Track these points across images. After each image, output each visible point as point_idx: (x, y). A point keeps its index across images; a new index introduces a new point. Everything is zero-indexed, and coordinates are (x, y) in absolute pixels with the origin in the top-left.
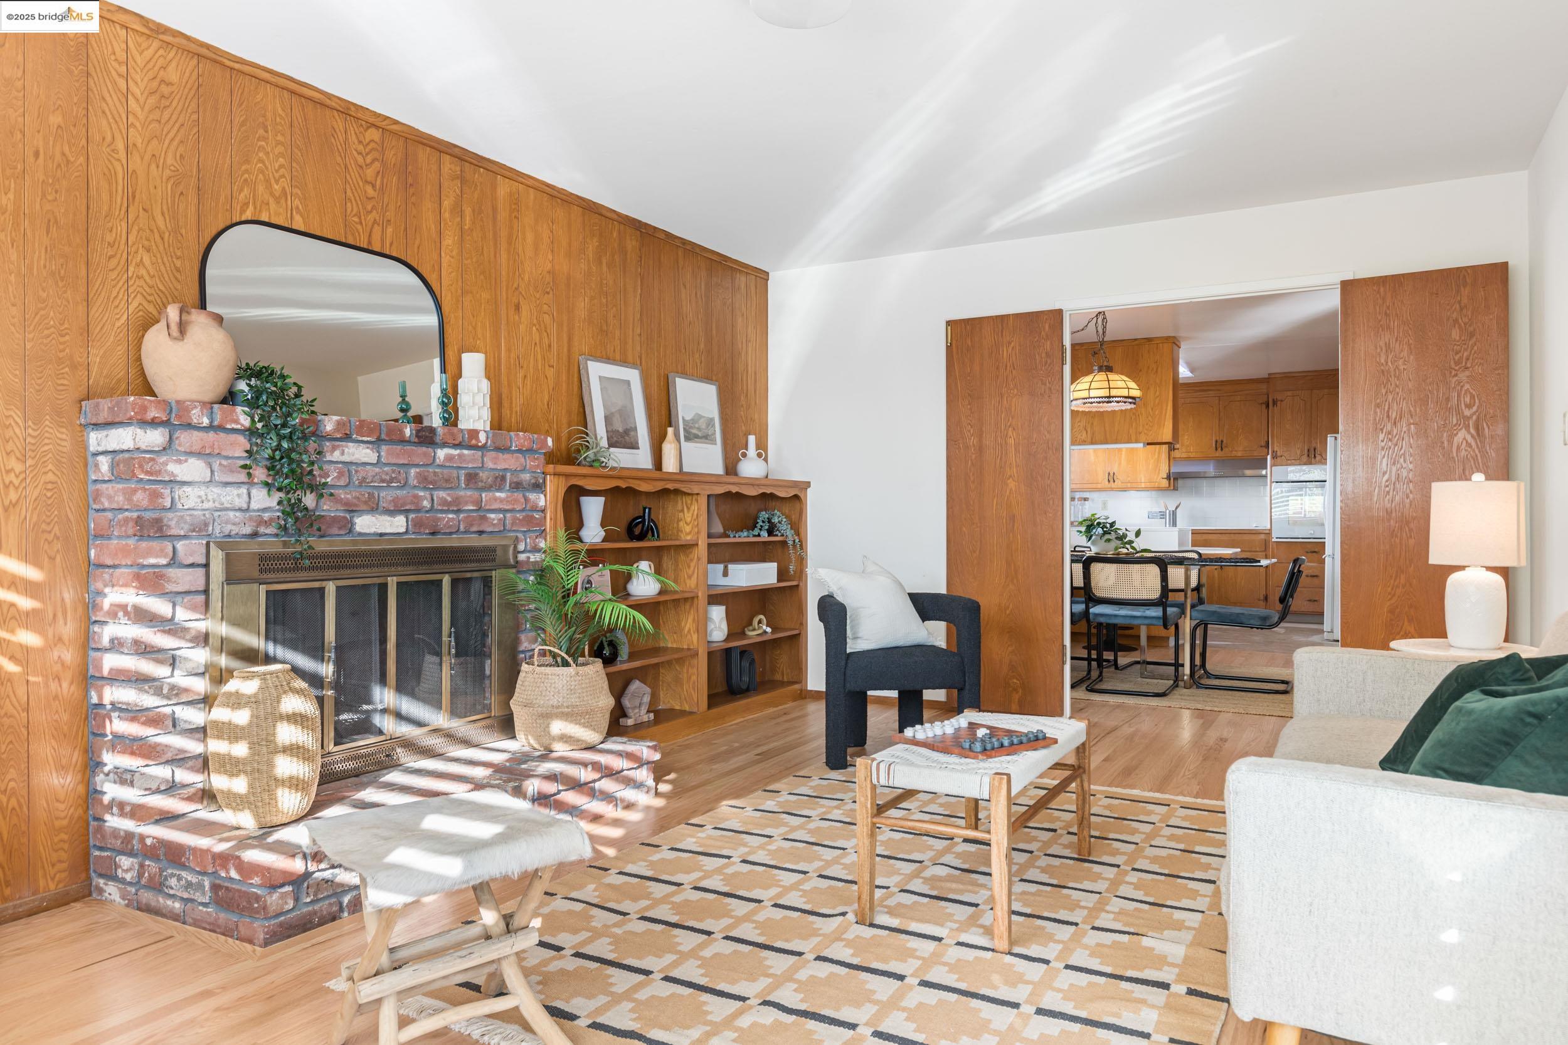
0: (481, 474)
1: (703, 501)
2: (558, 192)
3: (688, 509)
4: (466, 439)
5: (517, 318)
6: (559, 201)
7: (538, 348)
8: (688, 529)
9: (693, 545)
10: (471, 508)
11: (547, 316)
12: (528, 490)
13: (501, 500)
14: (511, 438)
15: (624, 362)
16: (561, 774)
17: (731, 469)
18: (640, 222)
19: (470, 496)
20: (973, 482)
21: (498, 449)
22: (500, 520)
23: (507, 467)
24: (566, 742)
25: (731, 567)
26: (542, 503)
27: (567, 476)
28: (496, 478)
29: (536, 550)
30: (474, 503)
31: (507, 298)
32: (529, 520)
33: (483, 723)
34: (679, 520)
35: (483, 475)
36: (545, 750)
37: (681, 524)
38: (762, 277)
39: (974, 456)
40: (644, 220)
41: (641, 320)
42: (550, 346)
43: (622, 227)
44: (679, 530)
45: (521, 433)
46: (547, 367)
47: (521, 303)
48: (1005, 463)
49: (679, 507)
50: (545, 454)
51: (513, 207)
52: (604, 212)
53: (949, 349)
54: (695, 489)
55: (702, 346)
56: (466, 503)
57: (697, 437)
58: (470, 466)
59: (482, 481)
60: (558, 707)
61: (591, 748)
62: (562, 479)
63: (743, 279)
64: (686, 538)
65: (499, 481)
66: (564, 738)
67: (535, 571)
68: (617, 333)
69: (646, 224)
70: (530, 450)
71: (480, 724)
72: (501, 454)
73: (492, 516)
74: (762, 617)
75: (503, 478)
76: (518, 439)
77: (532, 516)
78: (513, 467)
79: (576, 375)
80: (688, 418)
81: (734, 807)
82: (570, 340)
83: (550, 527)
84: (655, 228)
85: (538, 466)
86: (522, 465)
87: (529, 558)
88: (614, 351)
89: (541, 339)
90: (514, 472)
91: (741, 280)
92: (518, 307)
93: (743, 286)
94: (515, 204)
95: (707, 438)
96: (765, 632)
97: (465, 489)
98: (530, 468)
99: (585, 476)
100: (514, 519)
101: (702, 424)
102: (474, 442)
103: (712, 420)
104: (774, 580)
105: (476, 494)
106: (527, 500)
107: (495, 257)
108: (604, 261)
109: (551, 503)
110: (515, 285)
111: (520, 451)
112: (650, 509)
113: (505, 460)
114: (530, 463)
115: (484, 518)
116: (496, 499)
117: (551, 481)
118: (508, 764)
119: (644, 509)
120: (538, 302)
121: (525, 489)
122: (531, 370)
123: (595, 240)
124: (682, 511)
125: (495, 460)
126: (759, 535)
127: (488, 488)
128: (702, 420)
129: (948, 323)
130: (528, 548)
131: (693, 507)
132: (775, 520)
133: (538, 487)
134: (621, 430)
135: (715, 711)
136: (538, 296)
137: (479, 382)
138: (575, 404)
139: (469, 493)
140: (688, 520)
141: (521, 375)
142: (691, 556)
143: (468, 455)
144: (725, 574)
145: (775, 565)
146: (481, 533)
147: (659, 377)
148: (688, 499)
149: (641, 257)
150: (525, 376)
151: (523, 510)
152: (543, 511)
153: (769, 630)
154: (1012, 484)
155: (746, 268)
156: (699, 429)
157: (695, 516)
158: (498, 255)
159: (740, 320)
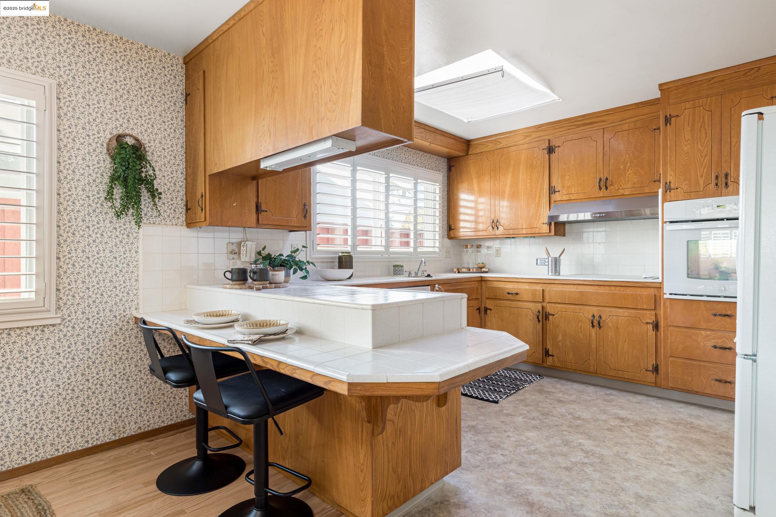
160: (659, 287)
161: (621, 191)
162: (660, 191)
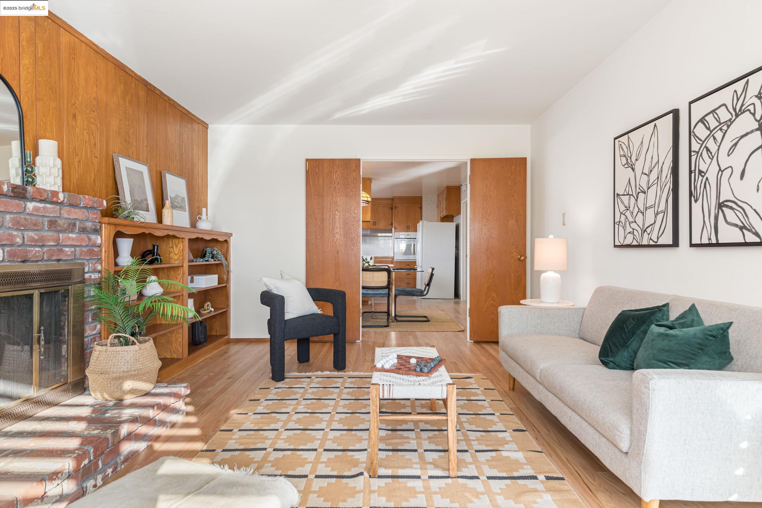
0: (59, 221)
1: (186, 242)
2: (101, 50)
3: (177, 246)
4: (50, 197)
5: (74, 123)
6: (101, 56)
7: (87, 145)
8: (176, 257)
9: (179, 267)
10: (52, 244)
11: (92, 125)
12: (90, 233)
13: (73, 239)
14: (80, 199)
15: (137, 160)
16: (140, 416)
17: (194, 225)
18: (147, 81)
19: (51, 236)
20: (319, 235)
21: (71, 205)
22: (72, 252)
23: (77, 217)
24: (133, 393)
25: (195, 277)
26: (99, 241)
27: (116, 225)
28: (70, 224)
29: (95, 271)
30: (54, 240)
31: (67, 109)
32: (91, 252)
33: (63, 388)
34: (170, 253)
35: (61, 222)
36: (116, 400)
37: (171, 255)
38: (205, 126)
39: (319, 223)
40: (149, 81)
41: (147, 137)
42: (95, 144)
43: (137, 82)
44: (170, 258)
45: (87, 196)
46: (93, 158)
47: (77, 114)
48: (334, 226)
49: (171, 245)
50: (101, 211)
51: (72, 51)
52: (127, 70)
53: (307, 172)
54: (181, 235)
55: (178, 158)
56: (49, 241)
57: (177, 207)
58: (51, 215)
59: (60, 226)
60: (127, 372)
61: (147, 394)
62: (113, 227)
63: (197, 126)
64: (176, 263)
65: (71, 227)
66: (132, 391)
67: (95, 284)
68: (135, 144)
69: (150, 84)
70: (92, 208)
71: (59, 389)
72: (73, 209)
73: (67, 249)
74: (209, 303)
75: (74, 225)
76: (85, 200)
77: (93, 250)
78: (81, 218)
79: (111, 165)
80: (172, 196)
81: (241, 414)
82: (107, 143)
83: (105, 256)
84: (155, 87)
85: (97, 218)
86: (86, 216)
87: (91, 276)
88: (133, 153)
89: (89, 139)
90: (81, 221)
91: (196, 126)
92: (74, 116)
93: (197, 129)
94: (73, 50)
95: (182, 208)
96: (211, 311)
97: (47, 231)
98: (91, 219)
99: (125, 226)
100: (82, 252)
101: (179, 200)
102: (55, 199)
103: (184, 198)
104: (217, 284)
105: (56, 234)
106: (90, 239)
107: (59, 80)
108: (127, 100)
109: (105, 241)
110: (73, 102)
111: (85, 207)
112: (158, 246)
113: (75, 213)
114: (92, 216)
115: (61, 251)
116: (69, 238)
117: (105, 228)
118: (94, 415)
119: (154, 246)
120: (88, 116)
121: (89, 233)
122: (83, 157)
123: (122, 86)
124: (173, 247)
125: (69, 212)
126: (208, 261)
127: (64, 231)
128: (179, 198)
129: (307, 160)
130: (91, 270)
131: (179, 245)
132: (215, 252)
133: (97, 231)
134: (139, 200)
135: (191, 356)
136: (88, 112)
137: (54, 160)
138: (111, 182)
139: (50, 234)
140: (177, 252)
141: (76, 160)
142: (178, 272)
143: (50, 208)
144: (192, 281)
145: (217, 276)
146: (59, 260)
147: (157, 171)
148: (176, 241)
149: (147, 102)
150: (80, 161)
151: (87, 246)
152: (99, 246)
153: (213, 310)
154: (337, 236)
155: (198, 120)
156: (178, 203)
157: (181, 250)
158: (61, 80)
159: (195, 147)
160: (393, 258)
161: (380, 227)
162: (393, 229)
